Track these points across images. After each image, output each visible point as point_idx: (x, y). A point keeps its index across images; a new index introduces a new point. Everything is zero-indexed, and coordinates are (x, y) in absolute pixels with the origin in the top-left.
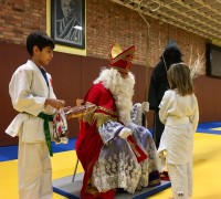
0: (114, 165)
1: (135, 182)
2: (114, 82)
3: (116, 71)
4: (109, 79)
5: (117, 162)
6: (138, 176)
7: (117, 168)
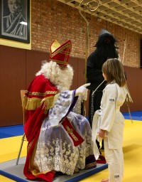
0: (52, 150)
3: (55, 63)
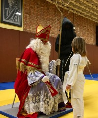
0: (37, 98)
1: (50, 108)
2: (38, 47)
3: (40, 40)
4: (35, 45)
5: (39, 96)
6: (52, 105)
7: (39, 99)
